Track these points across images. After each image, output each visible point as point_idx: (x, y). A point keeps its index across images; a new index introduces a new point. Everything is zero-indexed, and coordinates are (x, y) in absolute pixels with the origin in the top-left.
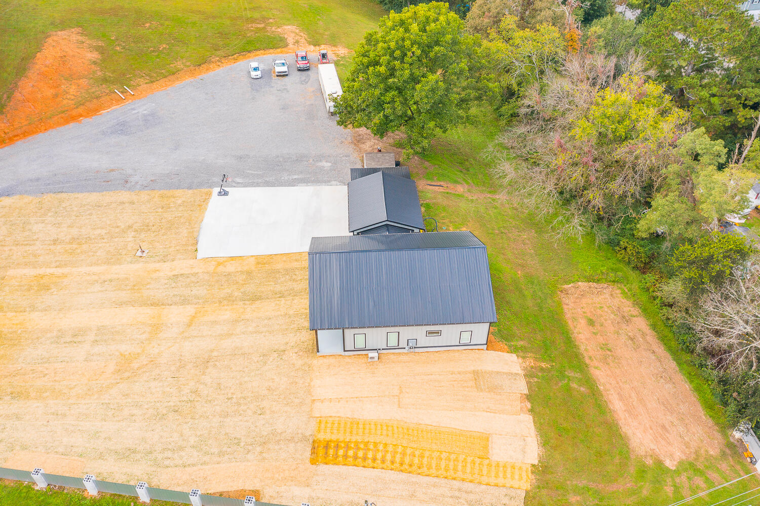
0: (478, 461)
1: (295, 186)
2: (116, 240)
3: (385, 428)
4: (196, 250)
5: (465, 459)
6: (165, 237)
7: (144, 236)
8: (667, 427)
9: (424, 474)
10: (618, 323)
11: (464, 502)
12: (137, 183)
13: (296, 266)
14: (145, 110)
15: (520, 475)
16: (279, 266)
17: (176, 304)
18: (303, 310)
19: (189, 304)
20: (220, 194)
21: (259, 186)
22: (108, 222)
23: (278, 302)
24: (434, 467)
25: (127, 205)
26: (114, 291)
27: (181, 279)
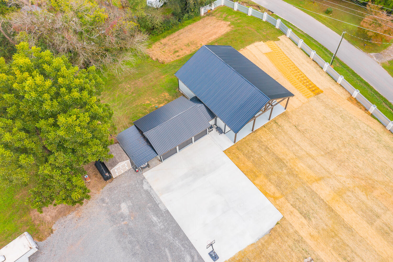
3: (290, 79)
4: (278, 223)
5: (278, 57)
8: (213, 26)
9: (294, 64)
10: (169, 46)
11: (292, 53)
13: (242, 155)
15: (270, 44)
16: (249, 164)
20: (215, 258)
23: (272, 147)
24: (289, 62)
26: (348, 245)
27: (304, 211)
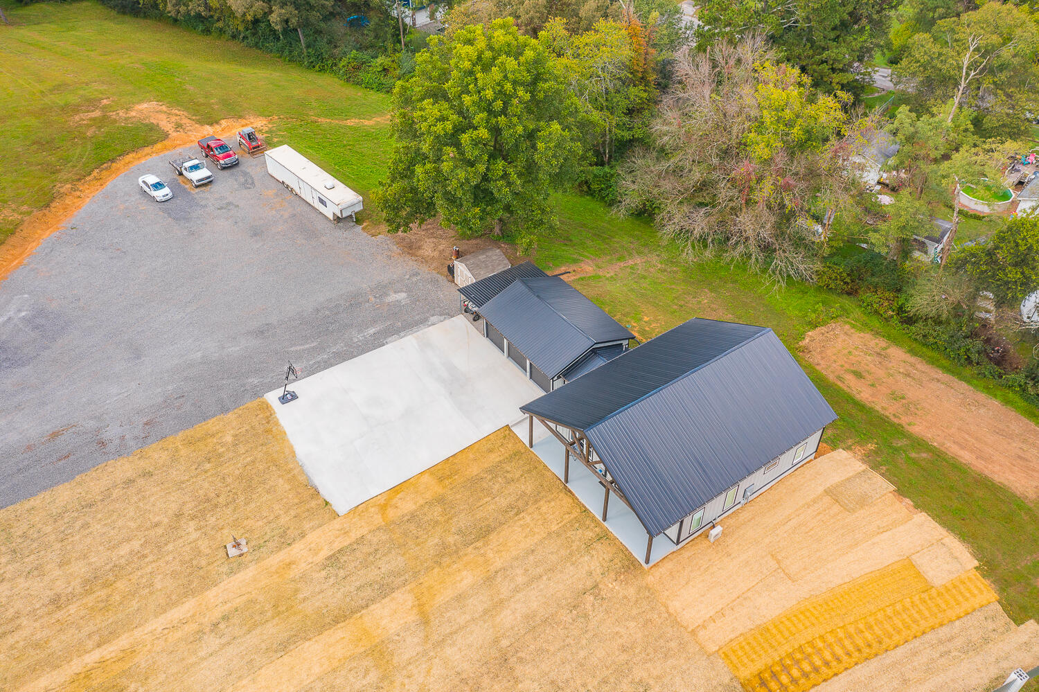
0: (925, 596)
1: (383, 345)
2: (170, 547)
3: (802, 617)
4: (327, 503)
5: (912, 602)
6: (253, 505)
7: (214, 519)
8: (1023, 456)
9: (891, 647)
10: (880, 363)
11: (957, 654)
12: (123, 438)
13: (497, 460)
14: (20, 311)
15: (977, 587)
16: (474, 470)
17: (373, 601)
18: (567, 516)
19: (393, 590)
20: (284, 400)
21: (332, 365)
22: (132, 525)
23: (521, 522)
24: (894, 633)
25: (141, 482)
26: (249, 631)
27: (345, 558)
